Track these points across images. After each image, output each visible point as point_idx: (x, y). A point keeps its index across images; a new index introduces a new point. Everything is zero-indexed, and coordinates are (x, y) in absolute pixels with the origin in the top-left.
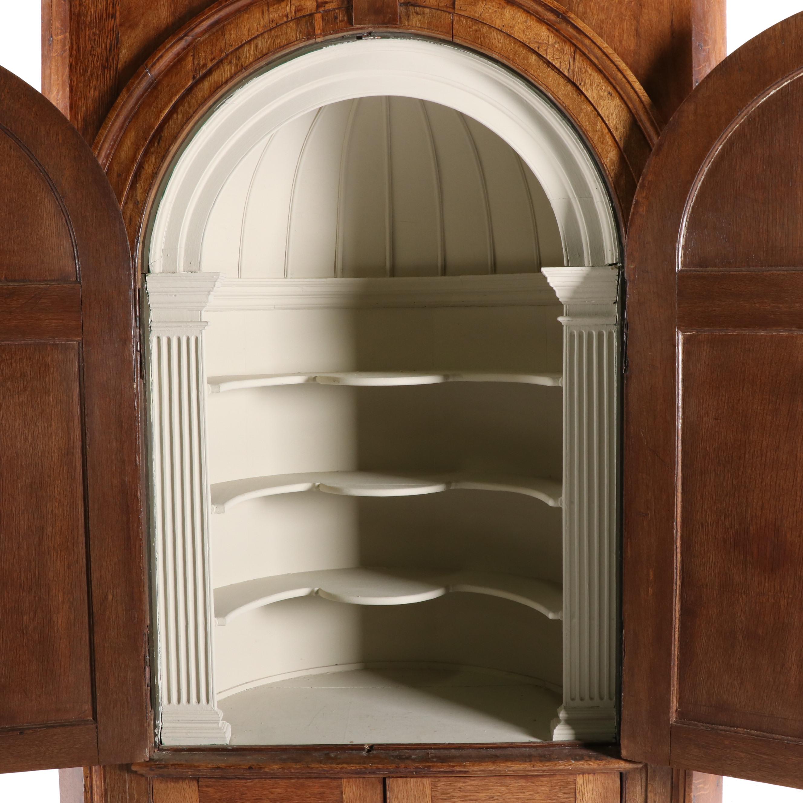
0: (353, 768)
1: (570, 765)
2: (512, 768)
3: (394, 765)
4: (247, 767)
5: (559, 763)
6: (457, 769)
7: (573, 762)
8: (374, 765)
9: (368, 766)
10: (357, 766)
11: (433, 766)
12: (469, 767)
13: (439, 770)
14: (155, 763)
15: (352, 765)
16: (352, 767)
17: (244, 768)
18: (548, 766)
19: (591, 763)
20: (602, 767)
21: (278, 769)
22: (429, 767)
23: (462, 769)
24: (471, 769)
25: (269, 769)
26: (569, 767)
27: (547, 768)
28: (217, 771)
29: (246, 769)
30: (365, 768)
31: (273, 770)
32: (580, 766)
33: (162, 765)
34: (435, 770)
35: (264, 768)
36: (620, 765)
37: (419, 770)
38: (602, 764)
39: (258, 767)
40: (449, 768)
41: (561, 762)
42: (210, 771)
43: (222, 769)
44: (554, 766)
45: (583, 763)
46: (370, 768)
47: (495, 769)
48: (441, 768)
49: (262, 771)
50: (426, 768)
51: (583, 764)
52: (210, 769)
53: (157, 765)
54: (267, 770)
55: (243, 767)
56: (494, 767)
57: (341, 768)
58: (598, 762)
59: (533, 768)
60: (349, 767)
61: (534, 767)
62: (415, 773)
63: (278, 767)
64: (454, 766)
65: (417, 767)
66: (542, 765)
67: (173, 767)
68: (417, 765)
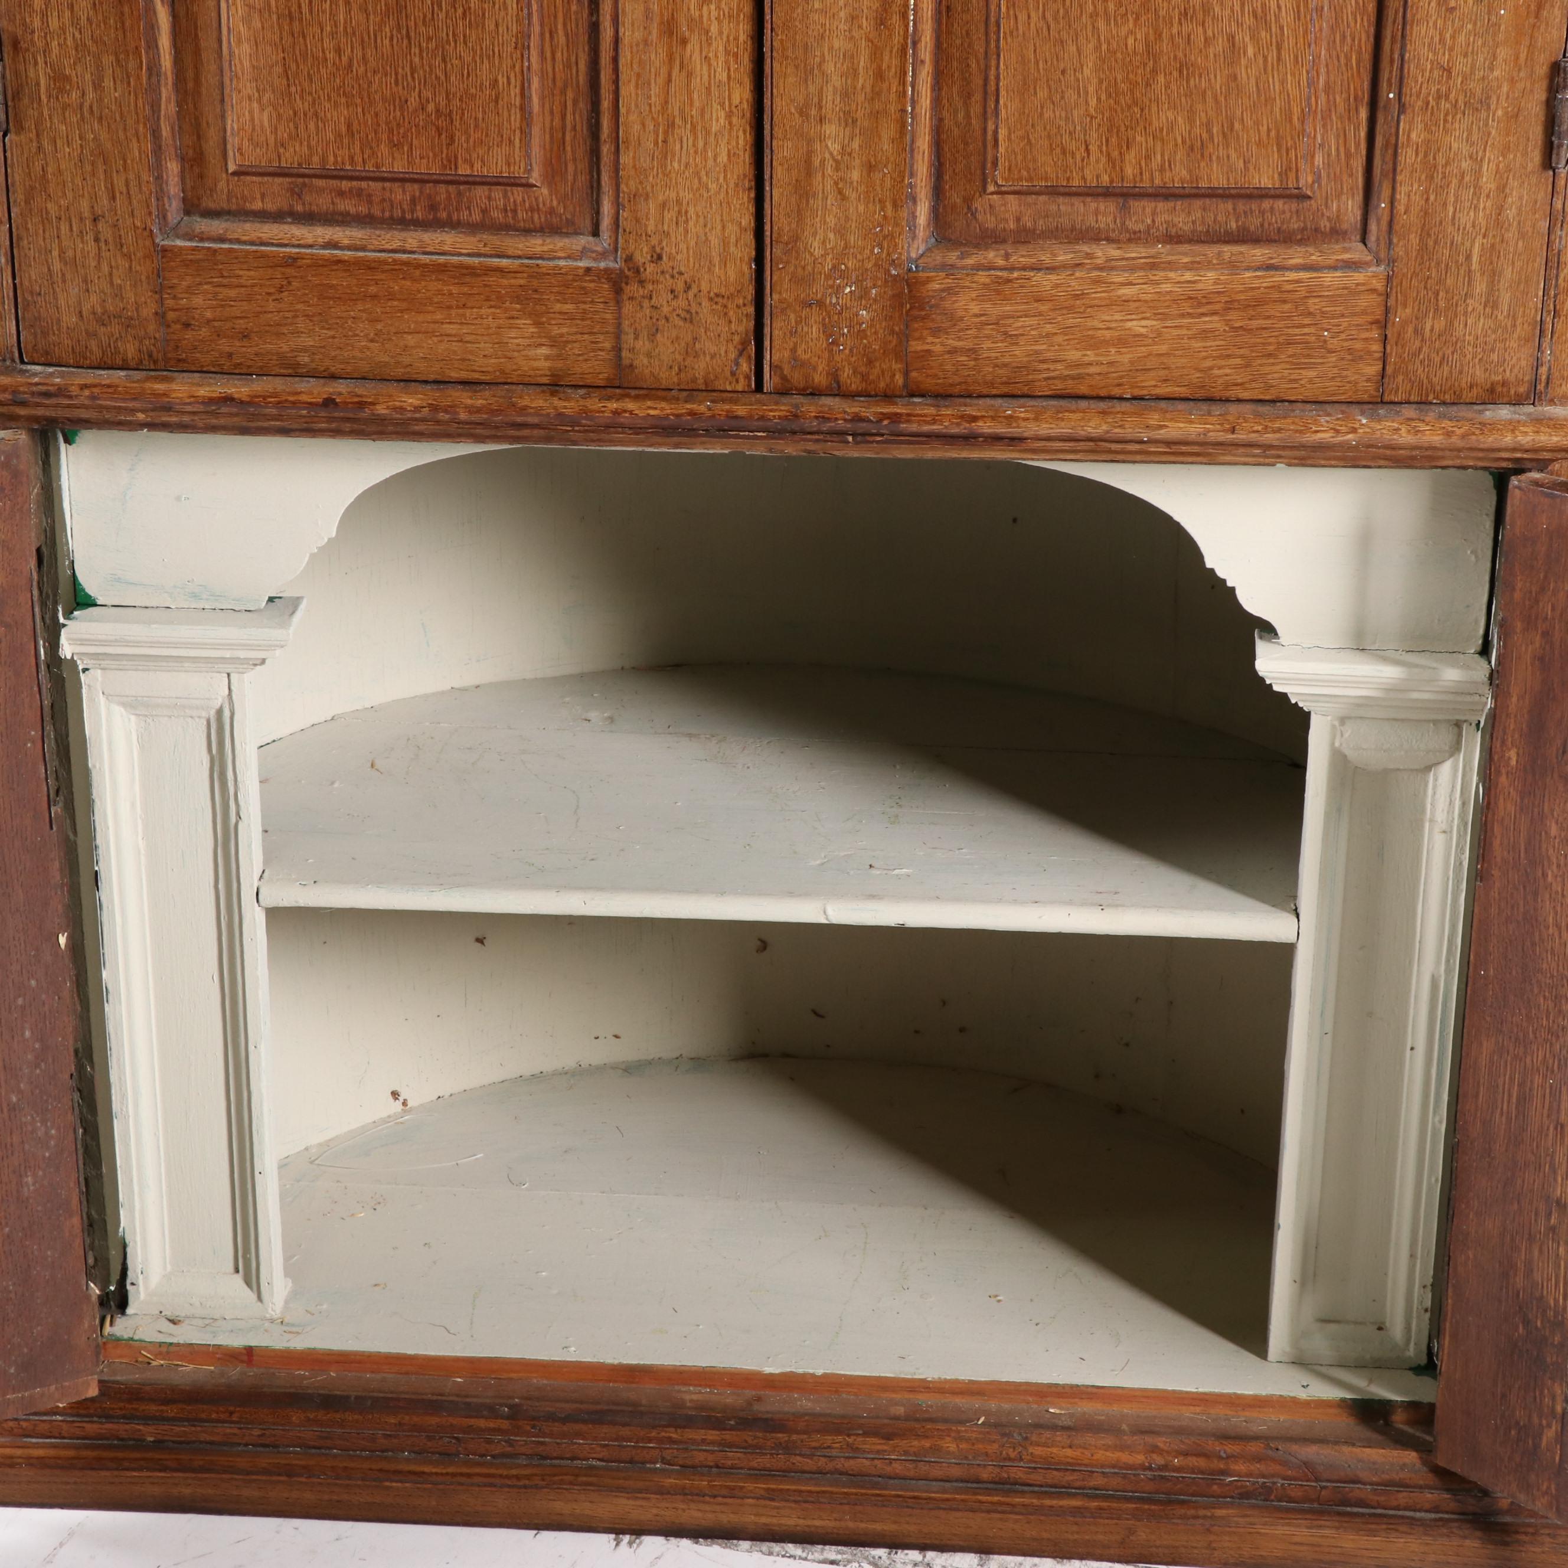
0: (652, 412)
1: (1354, 430)
2: (1162, 432)
3: (783, 408)
4: (321, 400)
5: (1316, 422)
6: (986, 427)
7: (1364, 421)
8: (719, 406)
9: (702, 408)
10: (663, 404)
11: (908, 415)
12: (1023, 424)
13: (926, 428)
14: (29, 381)
15: (649, 403)
16: (650, 408)
17: (310, 403)
19: (1423, 427)
20: (1460, 444)
21: (417, 409)
22: (895, 418)
23: (1001, 430)
24: (1031, 429)
25: (388, 408)
26: (1350, 436)
27: (1278, 435)
28: (224, 410)
29: (316, 404)
30: (692, 413)
31: (402, 409)
32: (1388, 436)
33: (52, 385)
34: (914, 427)
35: (373, 404)
36: (1519, 438)
37: (863, 426)
38: (1459, 432)
39: (356, 400)
40: (958, 424)
41: (1323, 419)
42: (201, 408)
43: (242, 402)
44: (1301, 432)
46: (709, 413)
47: (1107, 432)
48: (934, 422)
49: (366, 413)
50: (885, 422)
51: (1399, 429)
52: (203, 403)
53: (37, 384)
54: (381, 410)
55: (305, 398)
56: (1105, 427)
57: (616, 413)
58: (1446, 424)
59: (1230, 437)
60: (640, 408)
61: (1233, 432)
62: (850, 439)
63: (417, 403)
64: (975, 419)
65: (857, 418)
67: (87, 393)
68: (857, 410)
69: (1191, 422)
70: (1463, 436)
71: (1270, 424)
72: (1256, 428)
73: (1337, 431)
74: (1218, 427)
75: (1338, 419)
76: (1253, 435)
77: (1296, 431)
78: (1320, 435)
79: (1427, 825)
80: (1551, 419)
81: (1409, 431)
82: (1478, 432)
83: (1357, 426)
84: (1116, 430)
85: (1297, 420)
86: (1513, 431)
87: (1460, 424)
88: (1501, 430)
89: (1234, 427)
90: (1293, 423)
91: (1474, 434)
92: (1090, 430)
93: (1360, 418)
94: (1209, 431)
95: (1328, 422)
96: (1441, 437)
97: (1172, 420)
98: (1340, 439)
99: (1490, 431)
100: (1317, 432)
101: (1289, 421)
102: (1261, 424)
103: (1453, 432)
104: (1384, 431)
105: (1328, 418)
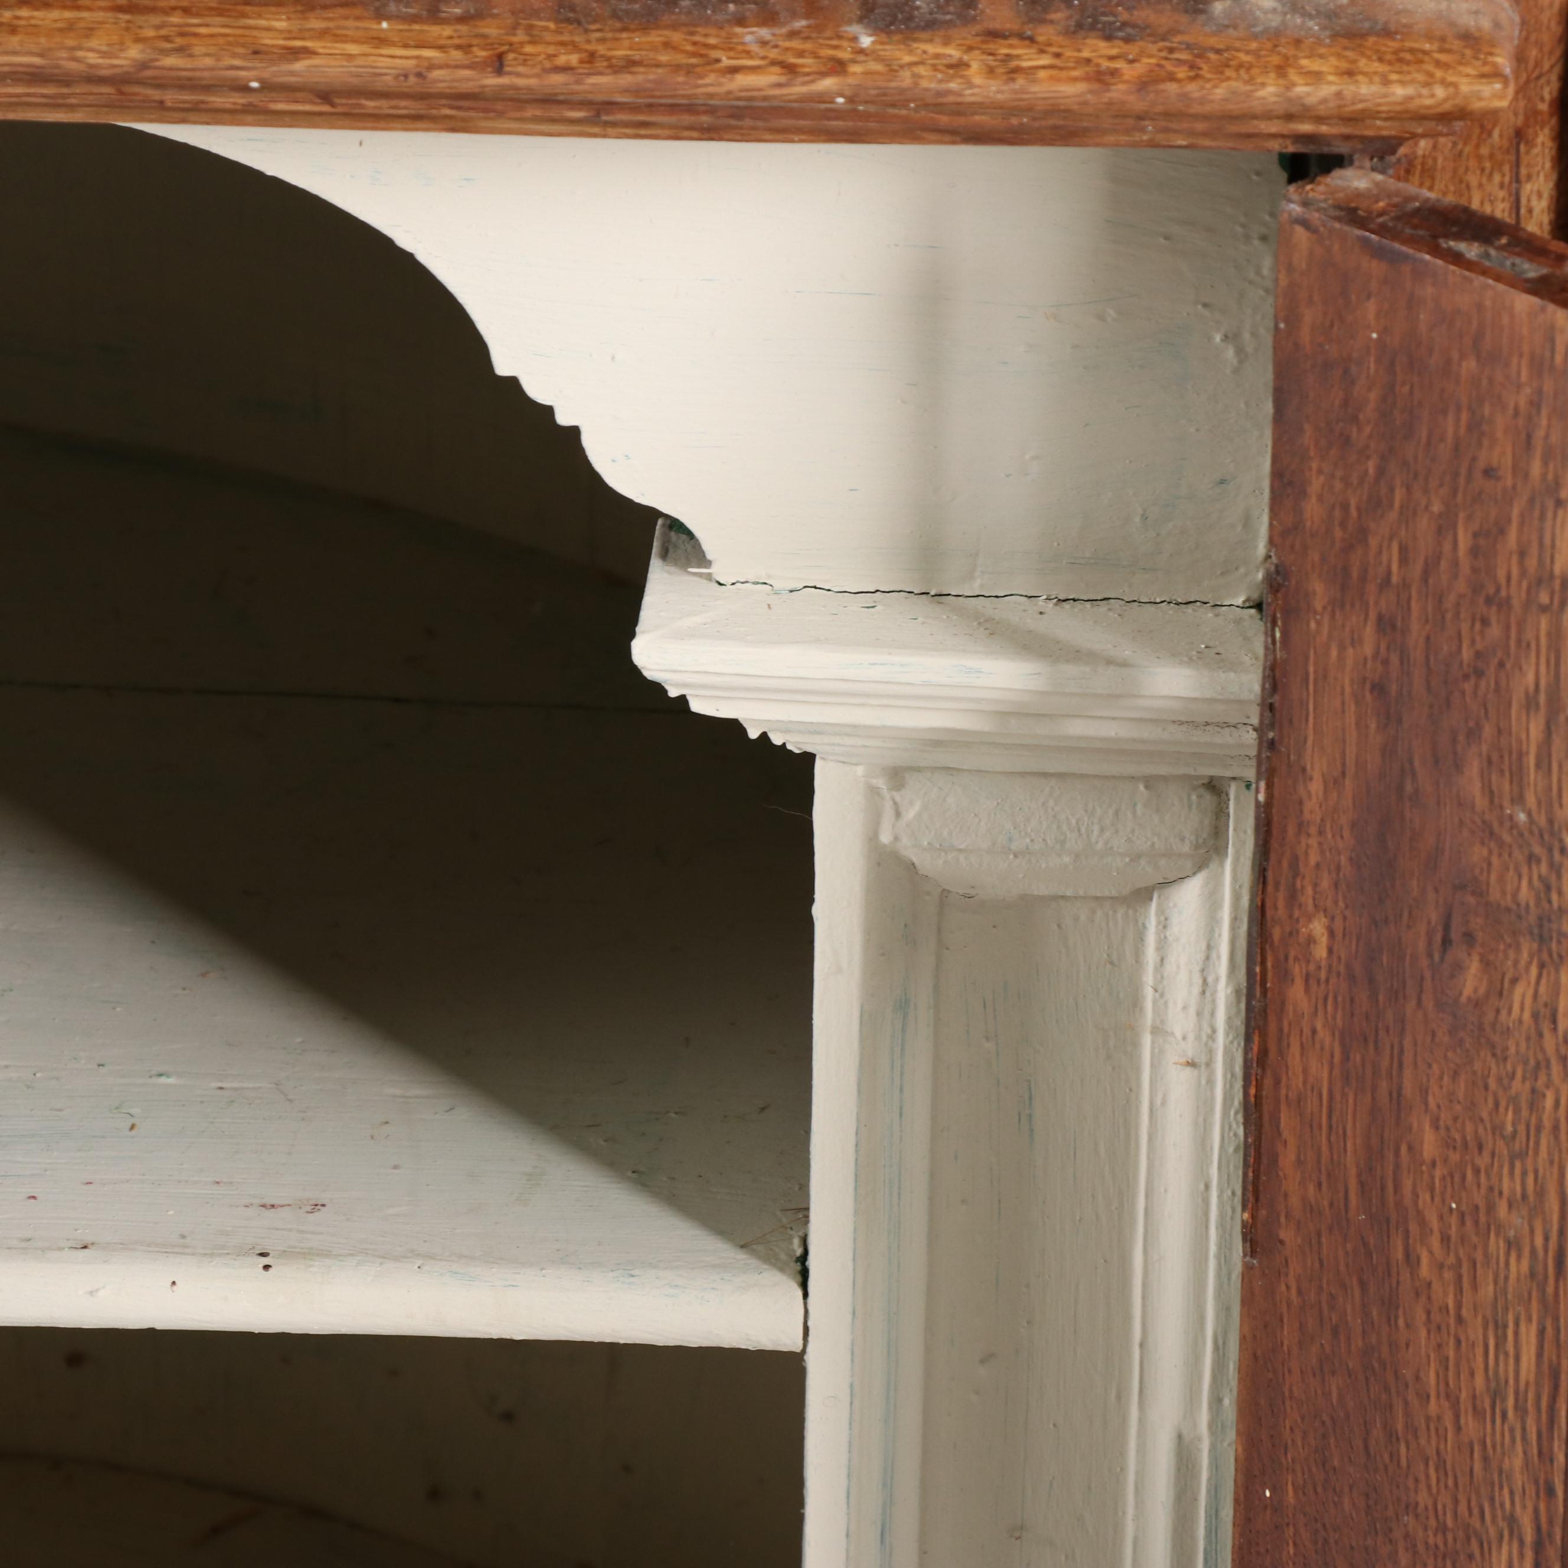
1: (838, 67)
2: (299, 66)
5: (732, 45)
7: (866, 41)
18: (630, 64)
19: (1028, 58)
26: (828, 83)
27: (626, 80)
32: (930, 82)
36: (1300, 90)
38: (1130, 72)
41: (750, 36)
44: (689, 70)
45: (953, 52)
47: (144, 65)
51: (959, 66)
56: (134, 52)
58: (1096, 48)
59: (492, 81)
61: (499, 71)
66: (574, 59)
69: (380, 41)
70: (1143, 85)
71: (601, 49)
72: (562, 60)
73: (791, 69)
74: (457, 55)
75: (793, 34)
76: (558, 79)
77: (677, 68)
78: (742, 81)
79: (1147, 1040)
80: (1387, 33)
81: (991, 71)
82: (1182, 73)
83: (844, 55)
84: (170, 61)
85: (676, 37)
86: (1281, 71)
87: (1132, 50)
88: (1249, 68)
89: (500, 57)
90: (667, 45)
91: (1172, 78)
92: (92, 58)
93: (855, 29)
94: (431, 67)
95: (764, 43)
96: (1080, 87)
97: (322, 34)
98: (798, 89)
99: (1220, 69)
100: (734, 70)
101: (655, 37)
102: (575, 47)
103: (1114, 73)
104: (921, 70)
105: (764, 33)
